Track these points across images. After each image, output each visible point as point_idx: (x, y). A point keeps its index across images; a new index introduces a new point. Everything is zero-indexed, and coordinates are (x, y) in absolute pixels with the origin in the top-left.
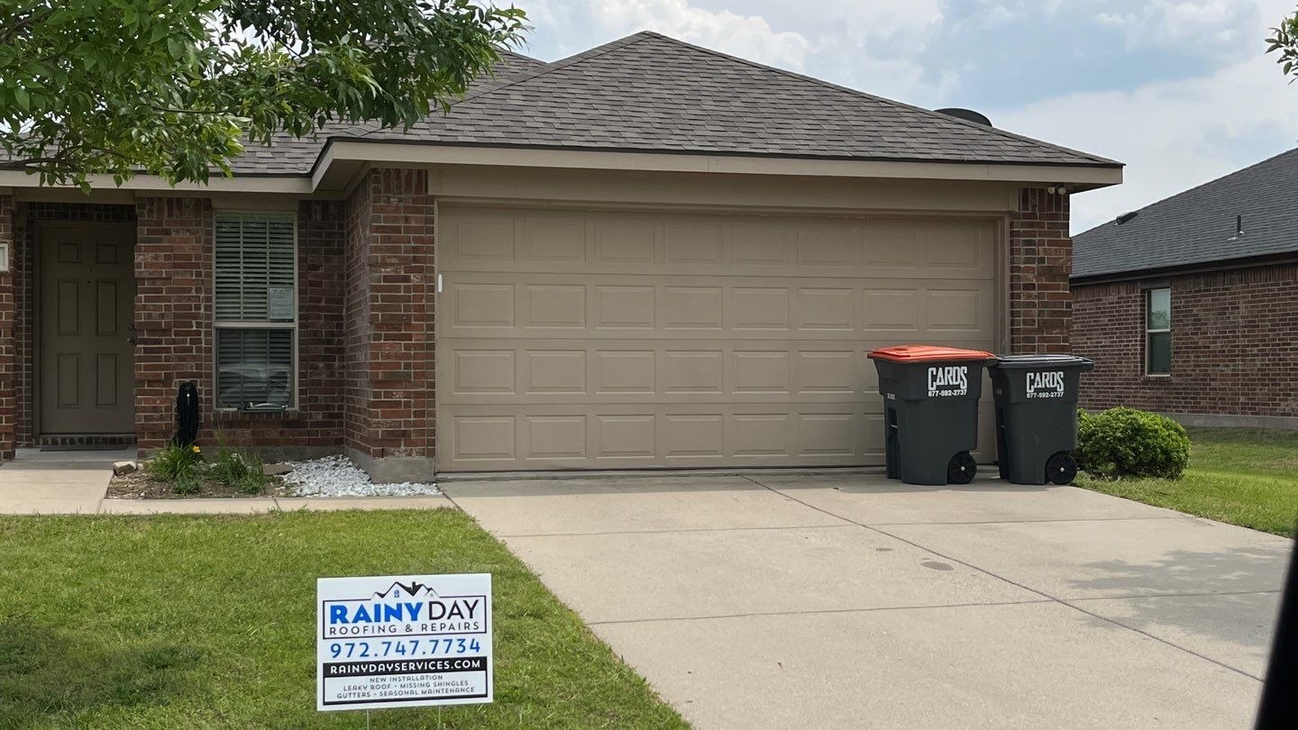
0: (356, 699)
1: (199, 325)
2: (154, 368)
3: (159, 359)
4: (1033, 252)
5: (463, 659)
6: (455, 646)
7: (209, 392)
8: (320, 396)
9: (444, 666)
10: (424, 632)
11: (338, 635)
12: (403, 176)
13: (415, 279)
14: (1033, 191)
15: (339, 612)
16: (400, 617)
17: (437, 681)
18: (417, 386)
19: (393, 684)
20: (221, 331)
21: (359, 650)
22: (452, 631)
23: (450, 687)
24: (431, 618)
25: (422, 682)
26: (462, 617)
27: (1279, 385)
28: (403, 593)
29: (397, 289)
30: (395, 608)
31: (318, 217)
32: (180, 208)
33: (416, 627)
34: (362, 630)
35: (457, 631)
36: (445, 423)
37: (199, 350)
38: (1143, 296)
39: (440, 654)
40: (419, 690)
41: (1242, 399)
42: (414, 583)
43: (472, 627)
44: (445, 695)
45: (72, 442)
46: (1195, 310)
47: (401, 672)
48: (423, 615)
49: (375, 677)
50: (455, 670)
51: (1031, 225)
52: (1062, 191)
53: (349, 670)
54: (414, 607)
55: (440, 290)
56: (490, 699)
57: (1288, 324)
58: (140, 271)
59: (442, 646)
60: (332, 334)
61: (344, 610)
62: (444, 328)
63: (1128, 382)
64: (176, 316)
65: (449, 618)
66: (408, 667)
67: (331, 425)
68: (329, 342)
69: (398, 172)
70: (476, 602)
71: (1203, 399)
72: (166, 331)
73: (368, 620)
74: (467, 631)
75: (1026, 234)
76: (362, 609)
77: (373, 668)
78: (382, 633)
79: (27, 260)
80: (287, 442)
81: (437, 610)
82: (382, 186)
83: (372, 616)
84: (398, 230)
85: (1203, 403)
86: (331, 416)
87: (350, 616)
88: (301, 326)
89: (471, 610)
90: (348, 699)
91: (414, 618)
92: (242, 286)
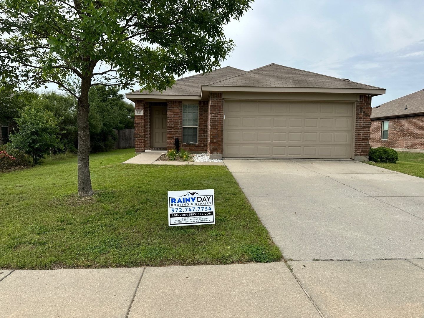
0: (179, 223)
1: (179, 126)
2: (170, 135)
3: (171, 133)
4: (362, 110)
5: (207, 212)
6: (205, 209)
7: (181, 140)
8: (202, 141)
9: (202, 214)
10: (196, 205)
11: (174, 206)
12: (217, 94)
13: (219, 116)
14: (363, 96)
15: (173, 200)
16: (189, 201)
17: (200, 218)
18: (219, 139)
19: (188, 219)
20: (184, 128)
21: (179, 210)
22: (204, 205)
23: (204, 220)
24: (198, 201)
25: (196, 218)
26: (206, 201)
27: (414, 142)
28: (190, 195)
29: (215, 119)
30: (188, 199)
31: (203, 105)
32: (175, 103)
33: (194, 204)
34: (180, 205)
35: (205, 205)
36: (225, 147)
37: (179, 131)
38: (382, 123)
39: (201, 211)
40: (195, 221)
41: (405, 145)
42: (193, 192)
43: (209, 204)
44: (202, 222)
45: (158, 149)
46: (394, 126)
47: (190, 216)
48: (196, 200)
49: (183, 217)
50: (205, 215)
51: (362, 104)
52: (370, 96)
53: (177, 215)
54: (193, 198)
55: (224, 119)
56: (214, 223)
57: (418, 129)
58: (168, 116)
59: (201, 209)
60: (205, 128)
61: (175, 200)
62: (225, 127)
63: (377, 141)
64: (175, 125)
65: (203, 201)
66: (192, 215)
67: (204, 147)
68: (204, 130)
69: (216, 93)
70: (210, 197)
71: (395, 145)
72: (173, 128)
73: (181, 202)
74: (208, 205)
75: (360, 106)
76: (180, 199)
77: (183, 215)
78: (185, 206)
79: (149, 114)
80: (196, 150)
81: (199, 199)
82: (213, 96)
83: (182, 201)
84: (216, 106)
85: (395, 146)
86: (204, 145)
87: (176, 201)
88: (199, 127)
89: (209, 199)
90: (177, 223)
91: (193, 201)
92: (188, 119)
